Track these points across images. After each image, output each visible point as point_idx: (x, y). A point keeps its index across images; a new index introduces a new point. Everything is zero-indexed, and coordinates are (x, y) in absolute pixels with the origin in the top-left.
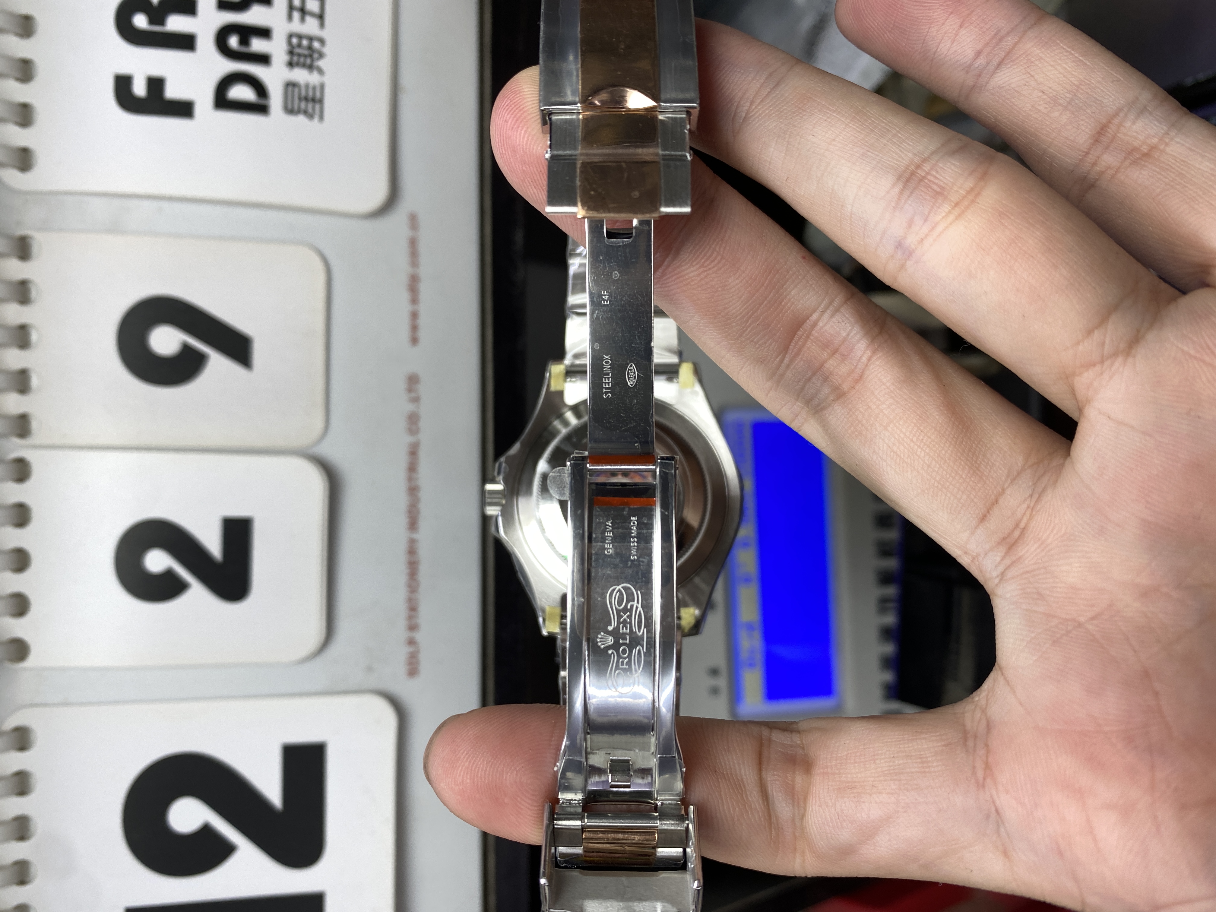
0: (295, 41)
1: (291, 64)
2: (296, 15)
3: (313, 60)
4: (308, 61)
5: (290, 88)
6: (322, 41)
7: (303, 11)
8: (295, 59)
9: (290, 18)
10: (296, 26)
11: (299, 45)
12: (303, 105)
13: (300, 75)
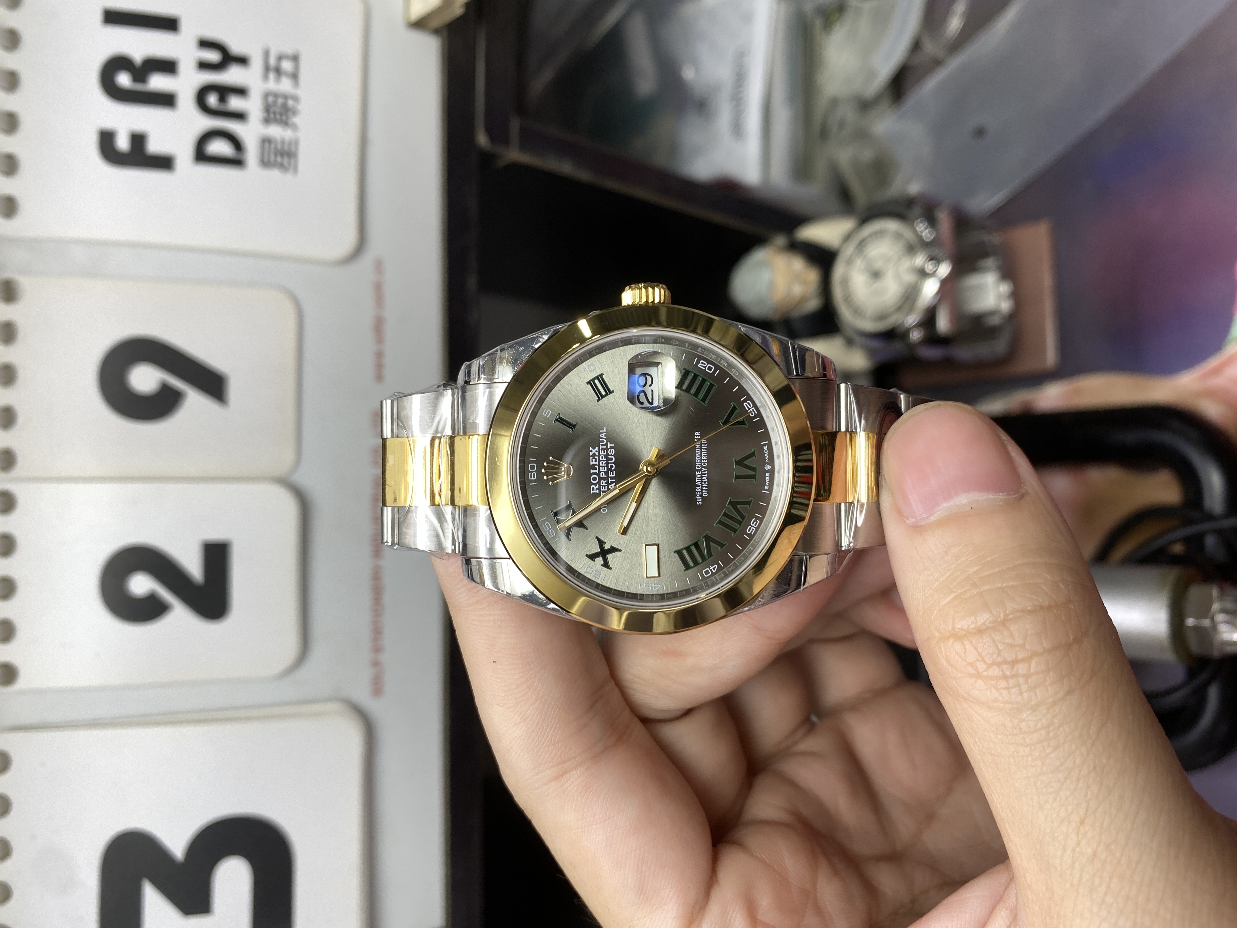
0: (271, 99)
1: (267, 121)
2: (272, 76)
3: (287, 118)
4: (284, 118)
5: (267, 144)
6: (296, 99)
7: (278, 71)
8: (272, 116)
9: (266, 77)
10: (272, 85)
11: (275, 103)
12: (279, 159)
13: (275, 131)
